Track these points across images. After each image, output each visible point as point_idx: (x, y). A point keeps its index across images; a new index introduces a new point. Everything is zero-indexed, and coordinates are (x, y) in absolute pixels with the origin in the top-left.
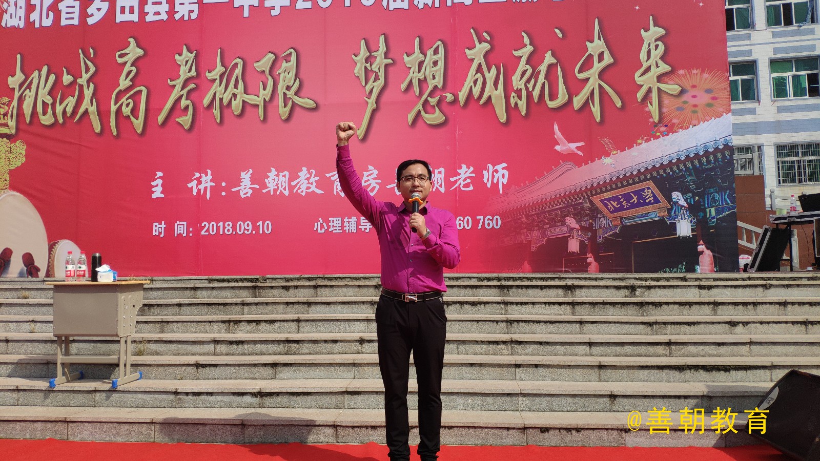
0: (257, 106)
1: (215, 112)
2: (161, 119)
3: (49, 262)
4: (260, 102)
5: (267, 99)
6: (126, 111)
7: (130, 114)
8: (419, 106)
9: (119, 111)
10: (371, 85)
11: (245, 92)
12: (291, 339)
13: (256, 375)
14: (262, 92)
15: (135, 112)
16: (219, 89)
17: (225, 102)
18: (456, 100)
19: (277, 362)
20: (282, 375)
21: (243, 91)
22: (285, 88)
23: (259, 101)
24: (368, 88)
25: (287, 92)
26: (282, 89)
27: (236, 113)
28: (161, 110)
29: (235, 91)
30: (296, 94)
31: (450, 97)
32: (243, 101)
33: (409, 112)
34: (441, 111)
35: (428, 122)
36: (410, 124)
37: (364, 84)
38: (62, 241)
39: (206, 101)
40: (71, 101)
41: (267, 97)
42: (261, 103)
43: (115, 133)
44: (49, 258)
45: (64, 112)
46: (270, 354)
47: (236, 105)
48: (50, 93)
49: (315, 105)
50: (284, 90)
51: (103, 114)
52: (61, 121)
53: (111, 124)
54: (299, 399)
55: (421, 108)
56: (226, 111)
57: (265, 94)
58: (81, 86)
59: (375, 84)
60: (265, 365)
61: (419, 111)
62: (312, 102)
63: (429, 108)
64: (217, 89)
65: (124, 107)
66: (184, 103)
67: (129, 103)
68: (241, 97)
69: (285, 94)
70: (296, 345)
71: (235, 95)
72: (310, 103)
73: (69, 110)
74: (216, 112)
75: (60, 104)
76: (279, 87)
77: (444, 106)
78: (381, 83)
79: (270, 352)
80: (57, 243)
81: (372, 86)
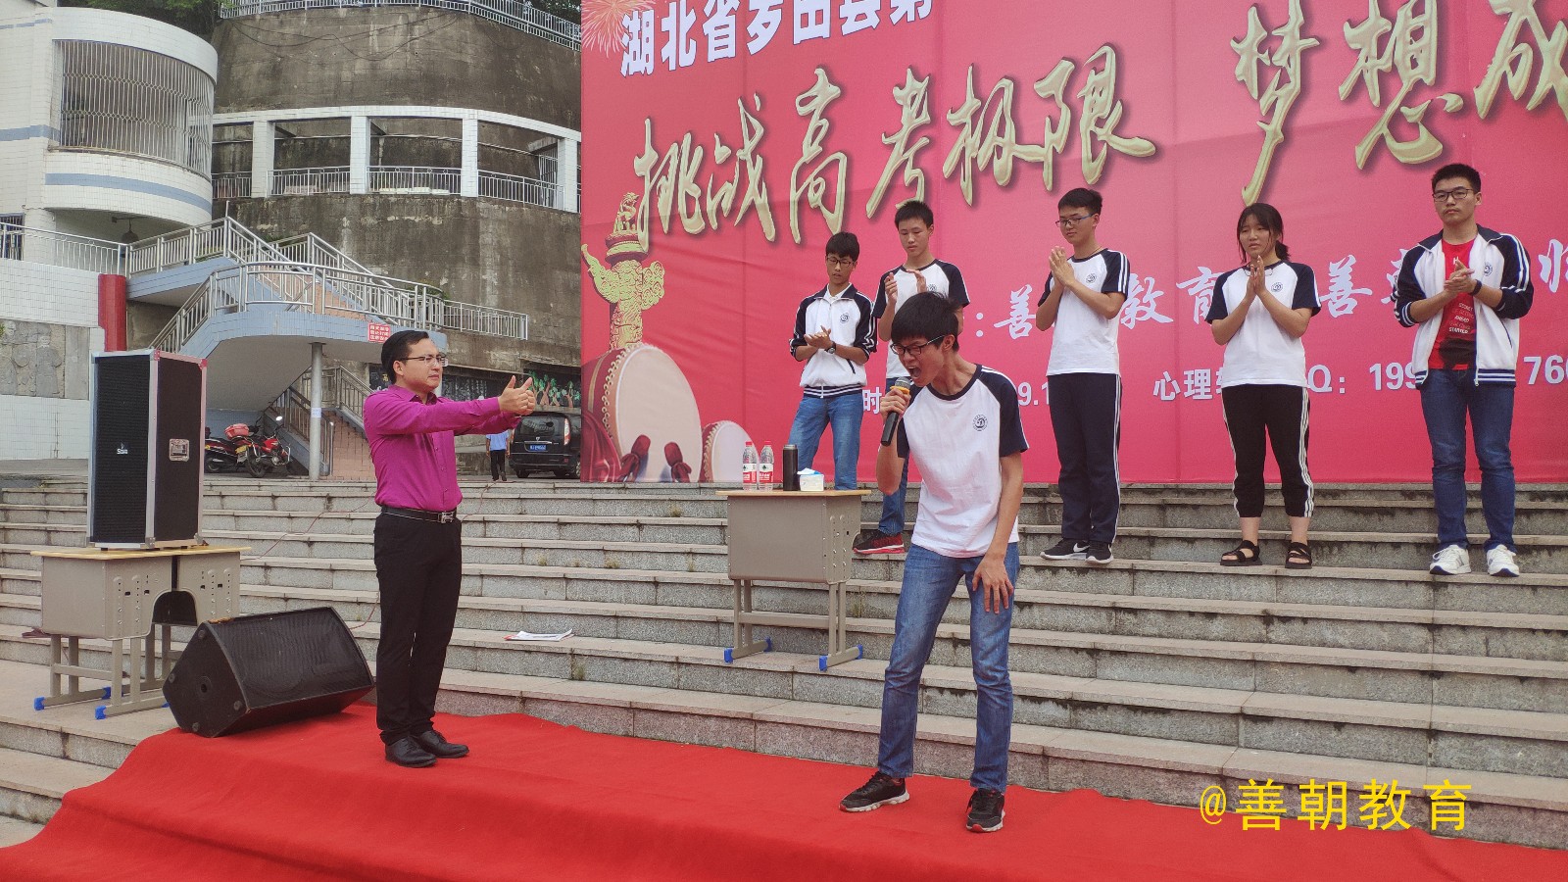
0: (1040, 165)
1: (963, 184)
2: (870, 207)
3: (704, 457)
4: (1045, 156)
5: (1059, 149)
6: (815, 198)
7: (820, 203)
8: (1382, 128)
9: (803, 202)
10: (1272, 95)
11: (1019, 141)
12: (1122, 606)
13: (1061, 668)
14: (1048, 136)
15: (828, 200)
16: (970, 141)
17: (982, 164)
18: (1468, 106)
19: (1099, 646)
20: (1108, 672)
21: (1014, 141)
22: (1093, 123)
23: (1044, 154)
24: (1265, 103)
25: (1098, 131)
26: (1087, 127)
27: (1000, 183)
28: (870, 192)
29: (1000, 141)
30: (1116, 131)
31: (1452, 101)
32: (1015, 158)
33: (1358, 142)
34: (1432, 132)
35: (1402, 159)
36: (1360, 166)
37: (1255, 95)
38: (722, 422)
39: (947, 168)
40: (728, 190)
41: (1059, 145)
42: (1046, 158)
43: (798, 239)
44: (704, 450)
45: (719, 210)
46: (1083, 631)
47: (1002, 167)
48: (696, 181)
49: (1154, 149)
50: (1092, 128)
51: (778, 208)
52: (714, 225)
53: (792, 224)
54: (1147, 718)
55: (1385, 131)
56: (984, 182)
57: (1055, 139)
58: (743, 163)
59: (1280, 92)
60: (1077, 650)
61: (1382, 138)
62: (1146, 144)
63: (1403, 130)
64: (968, 140)
65: (811, 194)
66: (910, 174)
67: (819, 185)
68: (1011, 149)
69: (1093, 135)
70: (1131, 617)
71: (999, 150)
72: (1144, 146)
73: (726, 205)
74: (966, 185)
75: (712, 197)
76: (1083, 124)
77: (1439, 122)
78: (1293, 90)
79: (1083, 626)
80: (714, 426)
81: (1274, 98)
